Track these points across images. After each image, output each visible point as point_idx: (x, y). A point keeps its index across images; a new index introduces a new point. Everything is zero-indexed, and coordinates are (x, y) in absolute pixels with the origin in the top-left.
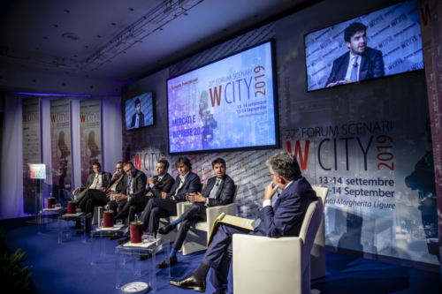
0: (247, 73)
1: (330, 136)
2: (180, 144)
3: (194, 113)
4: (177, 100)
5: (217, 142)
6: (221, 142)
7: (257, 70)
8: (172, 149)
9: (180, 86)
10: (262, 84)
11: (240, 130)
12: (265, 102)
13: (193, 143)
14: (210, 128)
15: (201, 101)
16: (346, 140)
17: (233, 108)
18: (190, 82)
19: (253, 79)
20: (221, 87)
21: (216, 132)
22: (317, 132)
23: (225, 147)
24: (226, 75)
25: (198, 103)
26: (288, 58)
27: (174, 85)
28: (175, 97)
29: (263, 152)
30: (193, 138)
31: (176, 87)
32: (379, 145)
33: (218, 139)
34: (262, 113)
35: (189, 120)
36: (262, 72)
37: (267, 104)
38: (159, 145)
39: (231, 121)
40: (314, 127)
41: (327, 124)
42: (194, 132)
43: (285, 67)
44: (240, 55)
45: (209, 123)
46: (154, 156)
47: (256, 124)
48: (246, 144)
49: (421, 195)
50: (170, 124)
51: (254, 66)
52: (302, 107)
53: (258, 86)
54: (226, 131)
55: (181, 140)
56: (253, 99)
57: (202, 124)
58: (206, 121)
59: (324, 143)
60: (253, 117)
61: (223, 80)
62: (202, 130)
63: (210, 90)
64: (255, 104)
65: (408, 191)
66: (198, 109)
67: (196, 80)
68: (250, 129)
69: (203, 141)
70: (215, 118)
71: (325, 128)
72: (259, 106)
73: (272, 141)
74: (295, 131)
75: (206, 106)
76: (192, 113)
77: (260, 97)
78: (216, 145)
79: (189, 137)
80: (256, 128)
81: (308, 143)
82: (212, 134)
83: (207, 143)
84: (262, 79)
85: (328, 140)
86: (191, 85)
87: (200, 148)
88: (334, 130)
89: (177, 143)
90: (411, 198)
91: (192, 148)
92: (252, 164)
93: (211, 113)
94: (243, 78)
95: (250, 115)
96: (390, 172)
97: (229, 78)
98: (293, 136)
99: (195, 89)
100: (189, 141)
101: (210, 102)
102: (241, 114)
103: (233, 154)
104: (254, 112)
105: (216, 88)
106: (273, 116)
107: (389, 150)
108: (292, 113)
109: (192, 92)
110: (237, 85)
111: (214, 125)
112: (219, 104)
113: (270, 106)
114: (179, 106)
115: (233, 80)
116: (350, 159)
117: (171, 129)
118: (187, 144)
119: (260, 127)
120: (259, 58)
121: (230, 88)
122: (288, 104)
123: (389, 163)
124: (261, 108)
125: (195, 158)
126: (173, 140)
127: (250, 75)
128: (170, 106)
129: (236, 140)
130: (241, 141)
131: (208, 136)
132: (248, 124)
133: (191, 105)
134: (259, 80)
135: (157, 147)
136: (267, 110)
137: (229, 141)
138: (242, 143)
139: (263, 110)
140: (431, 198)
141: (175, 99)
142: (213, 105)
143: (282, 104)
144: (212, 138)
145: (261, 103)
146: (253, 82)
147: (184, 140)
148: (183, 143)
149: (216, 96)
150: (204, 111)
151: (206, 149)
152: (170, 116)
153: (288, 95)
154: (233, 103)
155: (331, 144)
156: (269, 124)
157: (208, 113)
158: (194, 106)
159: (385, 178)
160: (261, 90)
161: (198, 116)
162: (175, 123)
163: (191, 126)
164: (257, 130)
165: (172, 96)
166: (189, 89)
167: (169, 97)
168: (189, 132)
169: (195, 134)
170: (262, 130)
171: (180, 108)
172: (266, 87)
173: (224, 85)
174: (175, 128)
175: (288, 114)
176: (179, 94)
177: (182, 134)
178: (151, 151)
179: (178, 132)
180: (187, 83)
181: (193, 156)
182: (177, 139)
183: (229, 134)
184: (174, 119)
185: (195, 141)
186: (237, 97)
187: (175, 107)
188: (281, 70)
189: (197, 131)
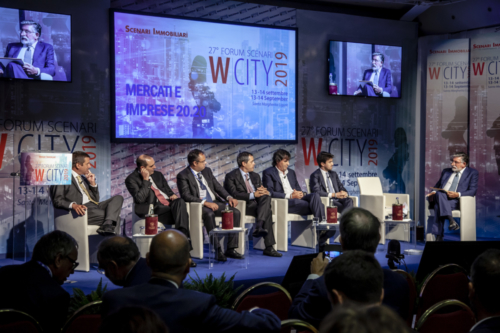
0: (267, 55)
1: (338, 137)
2: (143, 126)
3: (178, 84)
4: (139, 54)
5: (220, 130)
6: (225, 131)
7: (279, 56)
8: (121, 132)
9: (147, 32)
10: (283, 74)
11: (254, 119)
12: (286, 94)
13: (173, 126)
14: (209, 110)
15: (192, 69)
16: (350, 140)
17: (246, 92)
18: (171, 34)
19: (273, 65)
20: (228, 60)
21: (218, 117)
22: (329, 132)
23: (231, 137)
24: (237, 47)
25: (186, 71)
26: (307, 54)
27: (132, 26)
28: (135, 48)
30: (174, 119)
31: (140, 31)
32: (370, 146)
33: (221, 126)
34: (282, 106)
35: (164, 91)
36: (284, 60)
37: (288, 97)
38: (77, 121)
39: (241, 107)
40: (326, 126)
41: (336, 126)
42: (177, 111)
43: (305, 63)
44: (257, 30)
45: (206, 103)
46: (59, 140)
47: (275, 116)
48: (260, 137)
50: (119, 89)
51: (274, 50)
52: (317, 106)
53: (279, 74)
54: (235, 118)
55: (147, 120)
56: (272, 87)
57: (193, 102)
58: (202, 99)
59: (334, 142)
60: (271, 108)
61: (232, 51)
62: (193, 112)
63: (211, 59)
64: (275, 93)
66: (187, 79)
67: (185, 35)
68: (266, 120)
69: (194, 126)
70: (218, 98)
71: (335, 129)
72: (279, 97)
73: (292, 136)
74: (310, 128)
75: (202, 78)
76: (173, 83)
77: (280, 87)
79: (166, 117)
80: (275, 120)
81: (321, 141)
82: (211, 119)
83: (202, 130)
84: (283, 68)
85: (337, 139)
86: (174, 40)
87: (188, 135)
88: (342, 131)
89: (136, 123)
90: (385, 184)
91: (172, 133)
92: (263, 160)
93: (211, 90)
94: (260, 58)
95: (269, 105)
96: (375, 167)
97: (242, 52)
98: (308, 133)
99: (183, 49)
100: (164, 123)
101: (209, 75)
102: (257, 101)
104: (272, 102)
105: (220, 59)
106: (293, 110)
107: (375, 151)
108: (308, 111)
109: (174, 50)
110: (252, 64)
111: (216, 107)
112: (224, 80)
113: (292, 100)
114: (144, 64)
115: (246, 56)
116: (352, 156)
117: (119, 99)
118: (162, 127)
119: (279, 119)
120: (282, 44)
121: (241, 66)
122: (305, 101)
123: (374, 160)
124: (282, 99)
126: (123, 115)
127: (270, 60)
128: (118, 59)
129: (248, 130)
130: (255, 132)
131: (204, 121)
132: (264, 114)
133: (173, 68)
134: (280, 68)
135: (68, 125)
136: (288, 102)
137: (239, 131)
138: (257, 134)
139: (283, 102)
140: (395, 184)
141: (134, 50)
142: (215, 80)
143: (300, 100)
144: (211, 124)
145: (281, 94)
147: (155, 121)
148: (152, 124)
149: (220, 69)
150: (197, 85)
151: (199, 137)
152: (118, 75)
153: (305, 92)
154: (245, 86)
155: (338, 143)
156: (289, 118)
157: (205, 89)
158: (178, 74)
159: (372, 171)
160: (283, 79)
161: (185, 90)
162: (129, 90)
163: (174, 102)
164: (275, 123)
165: (126, 42)
166: (169, 44)
167: (119, 42)
168: (168, 110)
169: (179, 115)
170: (280, 123)
171: (147, 69)
172: (288, 78)
173: (234, 59)
174: (133, 99)
175: (304, 112)
176: (145, 44)
177: (150, 111)
178: (47, 130)
179: (140, 107)
180: (163, 33)
181: (168, 146)
182: (137, 117)
183: (239, 122)
184: (130, 83)
185: (179, 124)
186: (252, 80)
187: (132, 63)
188: (300, 63)
189: (183, 111)
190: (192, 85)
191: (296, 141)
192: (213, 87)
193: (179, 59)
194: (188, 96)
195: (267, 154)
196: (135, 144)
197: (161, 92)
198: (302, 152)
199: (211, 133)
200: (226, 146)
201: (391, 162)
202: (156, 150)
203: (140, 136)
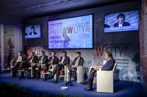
0: (83, 24)
1: (110, 46)
2: (53, 46)
3: (60, 35)
4: (53, 30)
5: (70, 46)
6: (72, 46)
7: (87, 23)
8: (50, 47)
9: (54, 24)
10: (88, 28)
11: (79, 42)
12: (89, 34)
13: (60, 46)
14: (67, 41)
15: (64, 31)
16: (115, 48)
17: (77, 35)
18: (59, 24)
19: (85, 26)
20: (72, 27)
21: (70, 42)
22: (106, 45)
23: (73, 48)
24: (75, 23)
25: (62, 32)
26: (98, 21)
27: (51, 24)
28: (52, 28)
29: (88, 50)
31: (53, 24)
32: (125, 50)
33: (70, 45)
34: (88, 38)
35: (58, 37)
36: (88, 24)
37: (90, 35)
38: (43, 45)
39: (76, 39)
40: (105, 43)
41: (109, 43)
42: (60, 42)
43: (97, 24)
44: (81, 17)
45: (67, 39)
46: (40, 49)
47: (86, 41)
48: (81, 47)
49: (136, 64)
50: (49, 38)
51: (86, 22)
52: (102, 37)
53: (87, 29)
54: (74, 43)
55: (54, 44)
56: (85, 33)
57: (64, 39)
58: (66, 38)
59: (109, 48)
60: (85, 39)
61: (73, 25)
62: (64, 42)
63: (68, 28)
64: (86, 34)
65: (133, 63)
66: (62, 34)
67: (62, 23)
68: (83, 42)
69: (64, 45)
70: (70, 37)
71: (109, 44)
72: (87, 35)
73: (91, 47)
74: (99, 44)
75: (66, 33)
76: (59, 35)
77: (87, 32)
78: (70, 47)
79: (58, 43)
80: (86, 42)
81: (103, 48)
82: (68, 43)
83: (66, 46)
85: (110, 47)
86: (60, 25)
87: (63, 47)
88: (112, 45)
89: (52, 45)
90: (133, 64)
91: (59, 47)
93: (68, 36)
94: (81, 25)
95: (84, 38)
96: (128, 57)
97: (76, 24)
98: (98, 46)
99: (61, 27)
101: (67, 32)
102: (80, 37)
104: (85, 37)
105: (70, 27)
106: (92, 39)
107: (127, 51)
108: (98, 38)
109: (60, 27)
110: (79, 27)
112: (71, 33)
113: (91, 36)
114: (54, 32)
115: (78, 25)
116: (116, 53)
117: (49, 40)
118: (57, 46)
119: (87, 42)
120: (88, 20)
121: (76, 28)
122: (97, 36)
123: (128, 55)
124: (88, 36)
125: (60, 51)
126: (50, 44)
127: (84, 25)
128: (49, 31)
129: (78, 46)
130: (80, 46)
131: (66, 44)
132: (82, 41)
133: (59, 32)
134: (87, 27)
135: (42, 46)
136: (90, 37)
137: (75, 46)
138: (80, 47)
139: (88, 37)
140: (139, 65)
141: (52, 29)
142: (69, 33)
143: (95, 35)
144: (68, 45)
145: (88, 34)
146: (85, 27)
147: (56, 44)
148: (55, 45)
149: (70, 30)
150: (65, 35)
151: (65, 48)
152: (49, 35)
153: (97, 33)
154: (77, 33)
156: (90, 41)
157: (67, 35)
158: (61, 33)
159: (126, 59)
161: (62, 36)
162: (51, 38)
163: (60, 40)
164: (86, 43)
165: (50, 27)
166: (58, 26)
167: (49, 28)
168: (58, 42)
169: (61, 43)
170: (88, 43)
171: (54, 33)
172: (90, 29)
173: (74, 27)
174: (51, 40)
175: (97, 39)
176: (54, 27)
177: (55, 42)
178: (39, 47)
179: (53, 41)
180: (57, 24)
181: (59, 50)
182: (52, 44)
183: (75, 43)
184: (51, 36)
185: (61, 45)
186: (79, 31)
187: (51, 32)
188: (95, 25)
189: (62, 42)
190: (63, 35)
191: (93, 48)
192: (68, 35)
193: (61, 29)
194: (63, 38)
195: (84, 52)
196: (52, 50)
197: (57, 38)
198: (96, 52)
199: (68, 47)
200: (73, 50)
202: (57, 51)
203: (53, 48)
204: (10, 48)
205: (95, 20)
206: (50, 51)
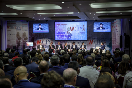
0: (81, 26)
1: (97, 39)
2: (59, 38)
4: (59, 28)
8: (56, 39)
9: (60, 24)
11: (78, 37)
16: (99, 40)
17: (77, 32)
20: (74, 27)
21: (72, 37)
23: (74, 40)
25: (66, 30)
26: (90, 25)
27: (58, 24)
30: (64, 37)
32: (104, 41)
34: (84, 34)
35: (63, 33)
36: (84, 27)
38: (50, 38)
39: (76, 35)
40: (94, 38)
41: (96, 37)
43: (89, 27)
44: (79, 22)
45: (70, 34)
46: (47, 41)
48: (80, 39)
49: (109, 48)
50: (56, 33)
51: (82, 25)
52: (92, 34)
54: (75, 37)
56: (82, 31)
57: (67, 34)
58: (69, 34)
61: (74, 26)
63: (71, 27)
65: (108, 47)
66: (66, 31)
67: (66, 24)
68: (81, 37)
69: (68, 38)
70: (72, 34)
73: (86, 39)
74: (90, 38)
75: (69, 31)
76: (64, 32)
77: (84, 31)
78: (72, 39)
81: (93, 40)
82: (71, 37)
83: (69, 39)
84: (84, 28)
86: (64, 25)
87: (67, 39)
89: (58, 38)
90: (108, 48)
98: (90, 39)
99: (66, 26)
101: (70, 30)
102: (79, 34)
103: (76, 41)
104: (82, 34)
105: (72, 28)
106: (86, 35)
110: (78, 28)
111: (71, 35)
112: (73, 31)
113: (86, 33)
115: (77, 27)
118: (62, 38)
120: (84, 24)
121: (76, 28)
122: (89, 33)
123: (105, 44)
126: (56, 37)
128: (56, 29)
129: (77, 39)
130: (79, 39)
131: (69, 37)
132: (80, 36)
133: (64, 29)
134: (83, 28)
137: (76, 39)
141: (58, 27)
142: (71, 31)
144: (71, 38)
146: (82, 28)
148: (61, 38)
149: (72, 29)
152: (55, 31)
153: (89, 32)
155: (97, 40)
156: (85, 36)
157: (70, 32)
158: (65, 30)
161: (66, 33)
162: (57, 33)
163: (64, 35)
164: (83, 37)
165: (57, 26)
166: (63, 26)
167: (56, 26)
168: (63, 36)
169: (65, 36)
170: (84, 37)
171: (60, 30)
172: (85, 30)
173: (75, 27)
174: (58, 34)
175: (89, 35)
176: (60, 26)
177: (60, 36)
178: (46, 39)
179: (59, 35)
180: (63, 24)
181: (64, 41)
182: (58, 37)
183: (76, 37)
184: (57, 32)
185: (65, 38)
186: (78, 30)
187: (58, 29)
188: (88, 27)
189: (66, 36)
190: (67, 32)
191: (87, 40)
192: (71, 32)
193: (65, 28)
194: (67, 33)
195: (81, 43)
196: (58, 41)
197: (62, 33)
198: (89, 42)
199: (71, 39)
201: (109, 44)
202: (62, 42)
204: (24, 40)
205: (88, 25)
206: (56, 41)
